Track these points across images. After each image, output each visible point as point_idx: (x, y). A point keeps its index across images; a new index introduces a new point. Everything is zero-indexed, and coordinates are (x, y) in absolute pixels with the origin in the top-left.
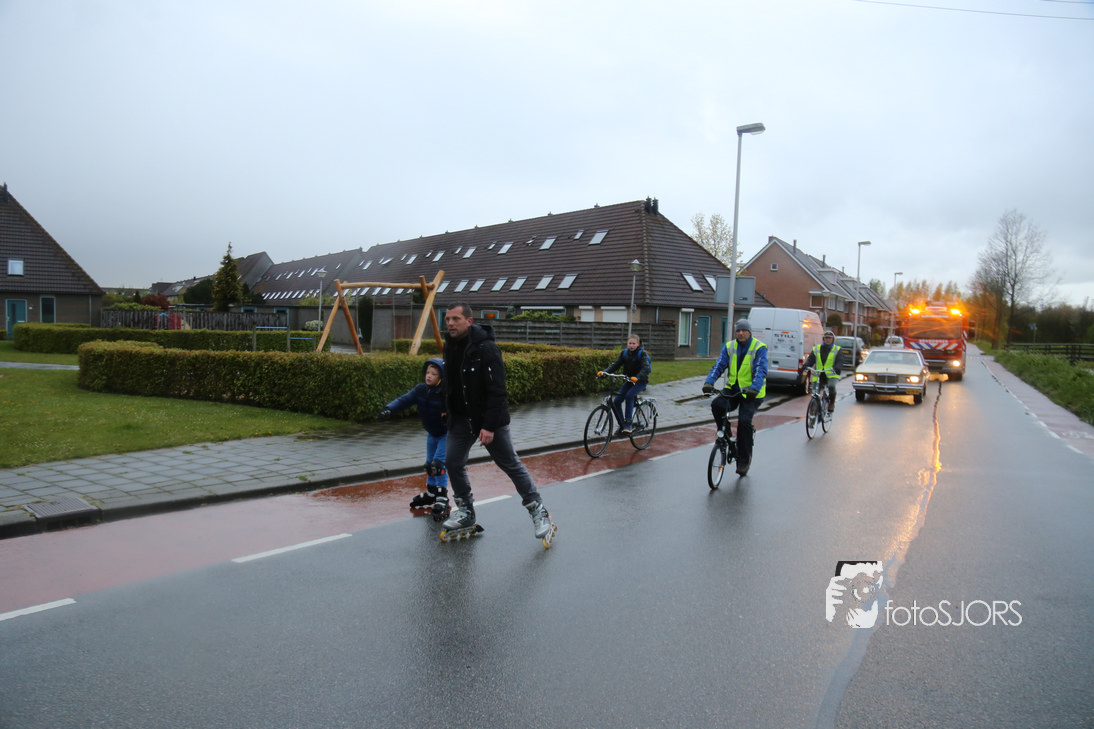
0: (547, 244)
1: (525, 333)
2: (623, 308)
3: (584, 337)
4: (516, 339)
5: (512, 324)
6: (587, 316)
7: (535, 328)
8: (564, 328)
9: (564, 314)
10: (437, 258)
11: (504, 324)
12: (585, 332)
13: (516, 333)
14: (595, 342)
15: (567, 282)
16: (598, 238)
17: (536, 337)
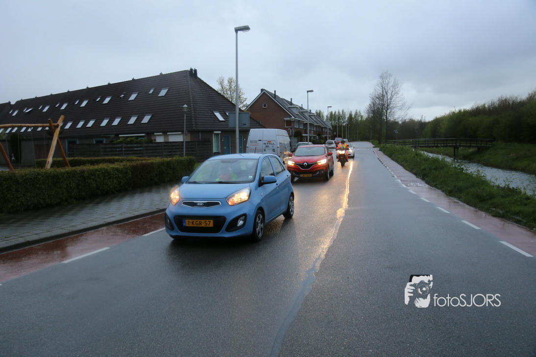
0: (133, 97)
1: (122, 151)
2: (180, 133)
3: (158, 151)
4: (116, 155)
5: (113, 146)
6: (160, 139)
7: (128, 147)
8: (145, 147)
9: (146, 138)
10: (63, 107)
11: (108, 146)
12: (158, 148)
13: (117, 151)
14: (164, 154)
15: (146, 119)
16: (163, 93)
17: (129, 152)
